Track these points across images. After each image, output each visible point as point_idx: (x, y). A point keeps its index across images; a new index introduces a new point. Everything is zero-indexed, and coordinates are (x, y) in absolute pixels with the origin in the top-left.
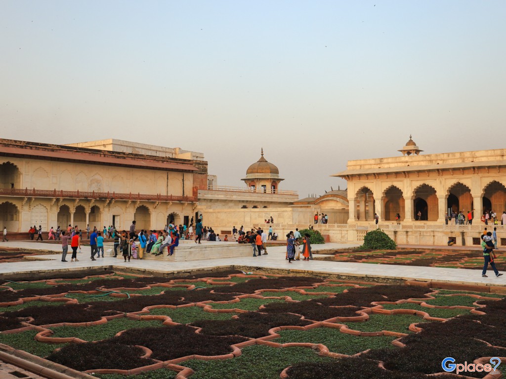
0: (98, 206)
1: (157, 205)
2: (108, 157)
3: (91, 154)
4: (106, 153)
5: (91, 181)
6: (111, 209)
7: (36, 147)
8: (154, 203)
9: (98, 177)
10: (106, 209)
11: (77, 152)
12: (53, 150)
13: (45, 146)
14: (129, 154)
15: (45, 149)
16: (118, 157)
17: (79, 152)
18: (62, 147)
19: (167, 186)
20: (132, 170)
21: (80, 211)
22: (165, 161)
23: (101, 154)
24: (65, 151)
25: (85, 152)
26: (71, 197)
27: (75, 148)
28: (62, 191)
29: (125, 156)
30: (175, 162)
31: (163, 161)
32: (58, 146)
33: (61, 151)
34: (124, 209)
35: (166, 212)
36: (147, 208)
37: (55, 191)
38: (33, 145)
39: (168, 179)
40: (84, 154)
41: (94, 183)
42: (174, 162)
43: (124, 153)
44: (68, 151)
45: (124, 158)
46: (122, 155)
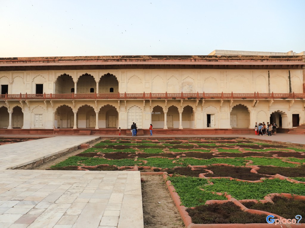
0: (191, 106)
1: (256, 103)
2: (198, 61)
3: (181, 60)
4: (197, 58)
5: (182, 84)
6: (204, 109)
7: (130, 59)
8: (252, 101)
9: (189, 80)
10: (199, 109)
11: (167, 59)
12: (145, 60)
13: (137, 57)
14: (222, 56)
15: (138, 60)
16: (210, 61)
17: (169, 59)
18: (153, 56)
19: (269, 84)
20: (226, 72)
21: (173, 111)
22: (264, 60)
23: (191, 60)
24: (155, 60)
25: (175, 59)
26: (160, 99)
27: (166, 56)
28: (151, 94)
29: (217, 59)
30: (278, 60)
31: (262, 60)
32: (149, 56)
33: (152, 60)
34: (218, 109)
35: (269, 110)
36: (246, 106)
37: (144, 94)
38: (128, 57)
39: (269, 77)
40: (174, 60)
41: (185, 86)
42: (276, 60)
43: (216, 57)
44: (158, 59)
45: (217, 61)
46: (214, 58)
